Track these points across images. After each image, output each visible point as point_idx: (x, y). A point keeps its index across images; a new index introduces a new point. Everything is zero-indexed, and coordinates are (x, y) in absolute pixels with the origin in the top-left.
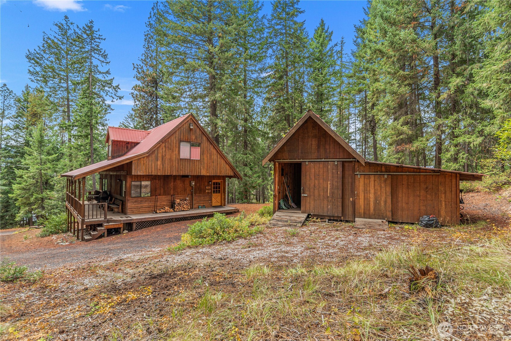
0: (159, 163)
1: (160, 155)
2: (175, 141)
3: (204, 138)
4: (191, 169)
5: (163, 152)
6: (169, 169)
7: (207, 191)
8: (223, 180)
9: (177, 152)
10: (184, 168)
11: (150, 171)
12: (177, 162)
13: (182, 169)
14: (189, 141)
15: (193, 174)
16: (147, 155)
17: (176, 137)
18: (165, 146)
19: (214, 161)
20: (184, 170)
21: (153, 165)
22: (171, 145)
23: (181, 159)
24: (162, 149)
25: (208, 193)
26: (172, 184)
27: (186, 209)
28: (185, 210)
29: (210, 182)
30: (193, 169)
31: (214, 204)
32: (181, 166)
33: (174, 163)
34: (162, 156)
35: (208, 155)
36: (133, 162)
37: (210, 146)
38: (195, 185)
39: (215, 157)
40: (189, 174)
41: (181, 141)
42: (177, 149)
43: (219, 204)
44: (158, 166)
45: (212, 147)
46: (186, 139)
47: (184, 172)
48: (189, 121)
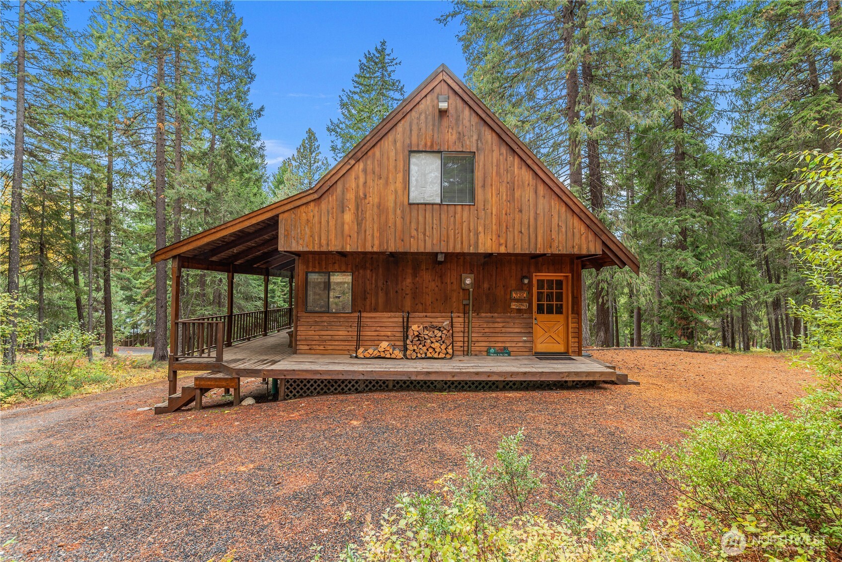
0: (348, 217)
1: (350, 196)
2: (392, 154)
3: (488, 136)
4: (444, 232)
5: (358, 186)
6: (376, 234)
7: (514, 306)
8: (572, 271)
9: (399, 185)
10: (421, 229)
11: (324, 242)
12: (398, 212)
13: (414, 233)
14: (436, 148)
15: (450, 250)
16: (316, 196)
17: (395, 142)
18: (365, 171)
19: (525, 208)
20: (421, 236)
21: (332, 223)
22: (380, 165)
23: (410, 204)
24: (357, 178)
25: (519, 311)
26: (409, 280)
27: (442, 355)
28: (436, 356)
29: (526, 277)
30: (452, 233)
31: (541, 347)
32: (414, 226)
33: (391, 216)
34: (357, 197)
35: (503, 189)
36: (281, 217)
37: (510, 158)
38: (477, 284)
39: (529, 194)
40: (436, 250)
41: (411, 152)
42: (400, 176)
43: (561, 348)
44: (346, 227)
45: (517, 160)
46: (429, 144)
47: (421, 244)
48: (437, 90)
